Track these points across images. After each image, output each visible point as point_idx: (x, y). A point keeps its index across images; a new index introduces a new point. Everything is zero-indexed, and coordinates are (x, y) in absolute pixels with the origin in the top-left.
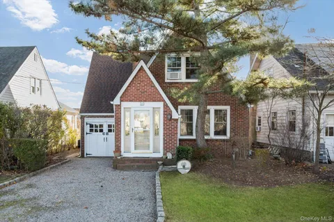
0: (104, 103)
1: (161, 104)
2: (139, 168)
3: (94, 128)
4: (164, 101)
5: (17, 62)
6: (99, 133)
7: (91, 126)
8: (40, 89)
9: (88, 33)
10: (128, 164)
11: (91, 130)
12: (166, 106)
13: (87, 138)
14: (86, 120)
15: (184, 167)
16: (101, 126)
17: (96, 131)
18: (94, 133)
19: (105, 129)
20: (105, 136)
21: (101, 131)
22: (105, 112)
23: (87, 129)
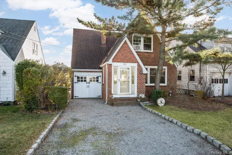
0: (86, 63)
1: (135, 65)
2: (127, 104)
3: (80, 79)
4: (138, 63)
5: (24, 31)
6: (83, 82)
7: (78, 78)
8: (36, 51)
9: (96, 16)
10: (119, 102)
11: (78, 81)
12: (139, 66)
13: (76, 85)
14: (75, 74)
15: (161, 102)
16: (85, 78)
17: (82, 81)
18: (80, 82)
19: (88, 80)
20: (88, 84)
21: (85, 81)
22: (88, 69)
23: (75, 79)
